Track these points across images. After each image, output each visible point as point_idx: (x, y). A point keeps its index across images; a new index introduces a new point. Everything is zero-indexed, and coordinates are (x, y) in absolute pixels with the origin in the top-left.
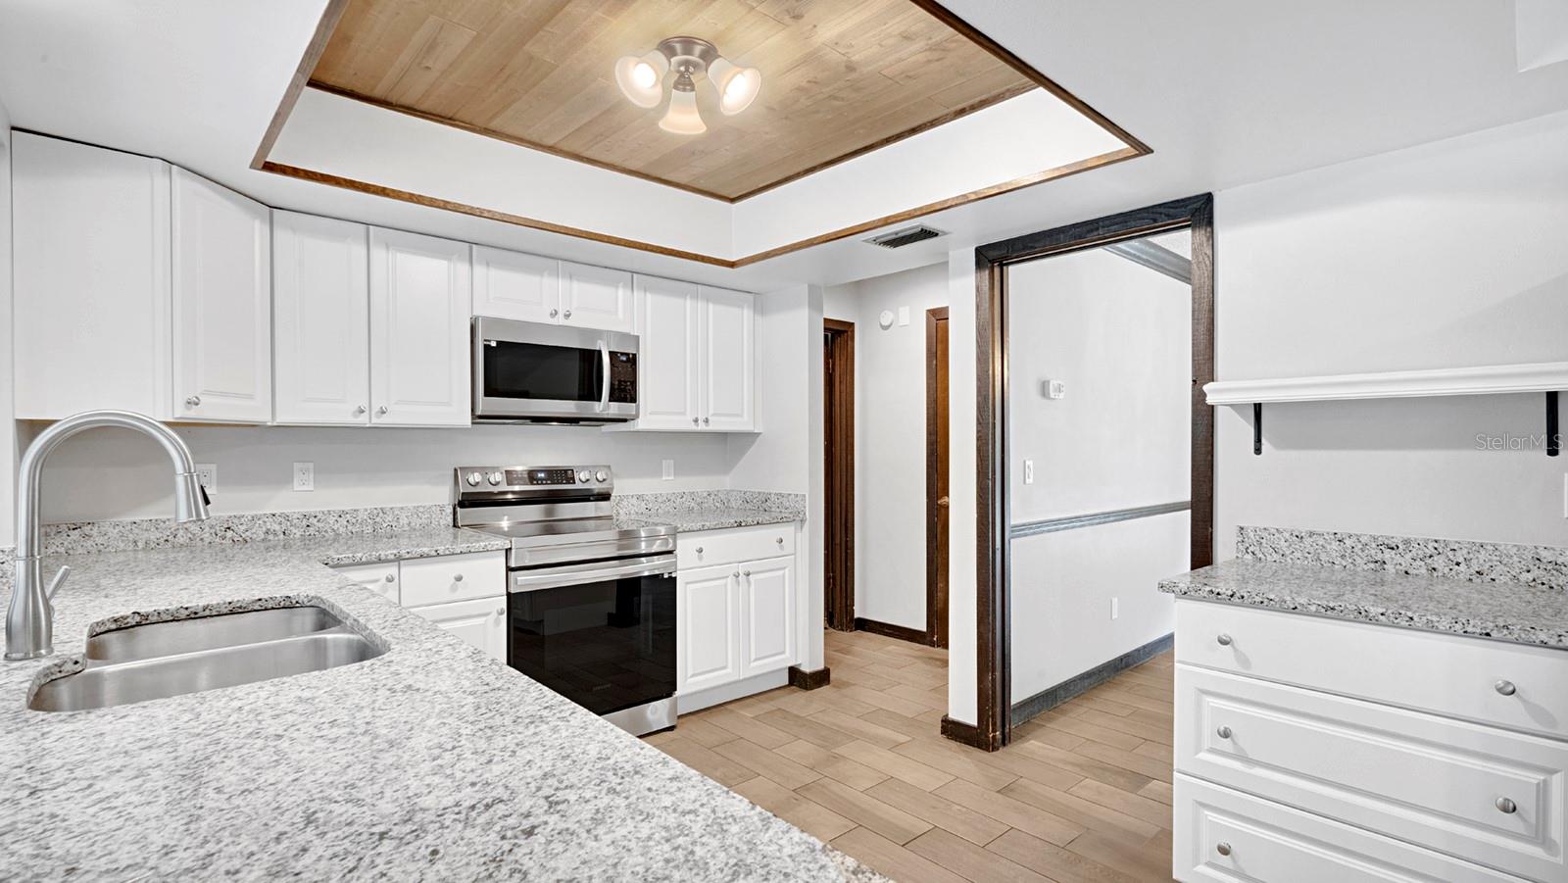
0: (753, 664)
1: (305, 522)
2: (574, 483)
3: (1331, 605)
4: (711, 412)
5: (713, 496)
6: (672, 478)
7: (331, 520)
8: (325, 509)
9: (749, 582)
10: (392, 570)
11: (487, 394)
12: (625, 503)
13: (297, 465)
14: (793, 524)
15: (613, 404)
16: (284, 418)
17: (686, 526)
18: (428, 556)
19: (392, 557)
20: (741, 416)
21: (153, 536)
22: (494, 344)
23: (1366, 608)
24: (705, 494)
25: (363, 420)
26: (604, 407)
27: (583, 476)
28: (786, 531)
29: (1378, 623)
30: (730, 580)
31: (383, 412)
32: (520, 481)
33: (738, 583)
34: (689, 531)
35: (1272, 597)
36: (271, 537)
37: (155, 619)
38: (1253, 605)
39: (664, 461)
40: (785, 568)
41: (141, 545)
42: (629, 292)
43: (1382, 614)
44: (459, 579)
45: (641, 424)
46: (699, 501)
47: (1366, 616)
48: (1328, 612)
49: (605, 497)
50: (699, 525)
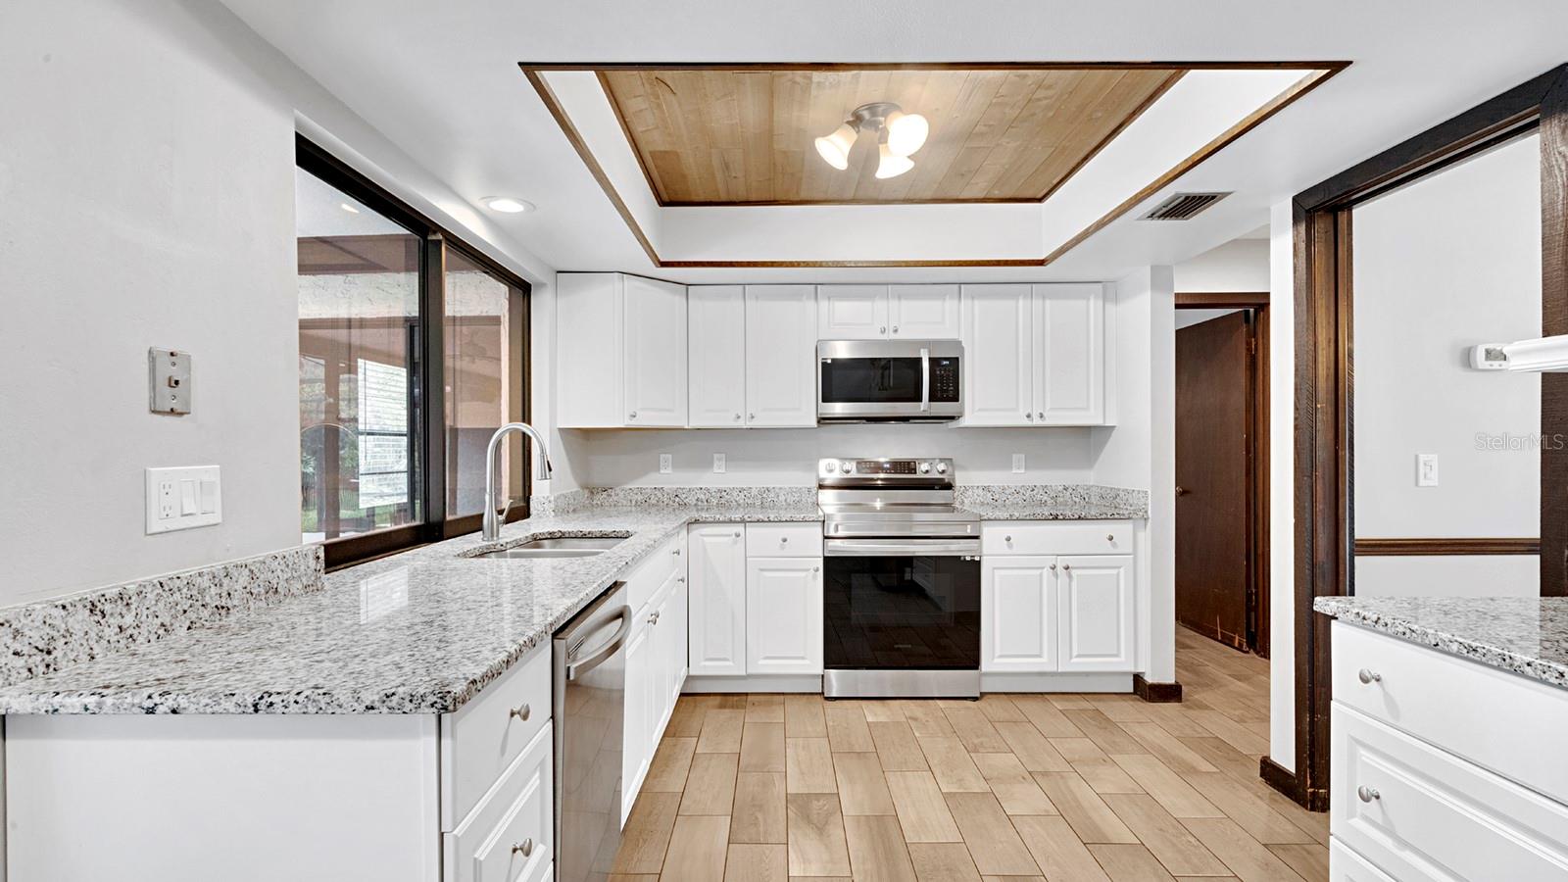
0: (1074, 660)
1: (719, 495)
2: (915, 473)
3: (1474, 645)
4: (1048, 408)
5: (1070, 490)
6: (1023, 471)
7: (735, 494)
8: (731, 487)
9: (1070, 576)
10: (740, 529)
11: (823, 401)
12: (970, 493)
13: (716, 456)
14: (1131, 521)
15: (935, 404)
16: (694, 424)
17: (990, 515)
18: (763, 521)
19: (738, 519)
20: (1087, 408)
21: (640, 498)
22: (829, 361)
23: (1512, 654)
24: (1061, 488)
25: (742, 424)
26: (924, 406)
27: (924, 467)
28: (1122, 530)
29: (1523, 675)
30: (1047, 572)
31: (753, 417)
32: (885, 471)
33: (1057, 576)
34: (995, 520)
35: (1415, 627)
36: (699, 503)
37: (567, 535)
38: (1395, 636)
39: (1014, 456)
40: (1119, 567)
41: (634, 502)
42: (956, 302)
43: (1529, 665)
44: (785, 540)
45: (968, 420)
46: (1053, 494)
47: (1511, 665)
48: (1471, 655)
49: (948, 486)
50: (1006, 515)
